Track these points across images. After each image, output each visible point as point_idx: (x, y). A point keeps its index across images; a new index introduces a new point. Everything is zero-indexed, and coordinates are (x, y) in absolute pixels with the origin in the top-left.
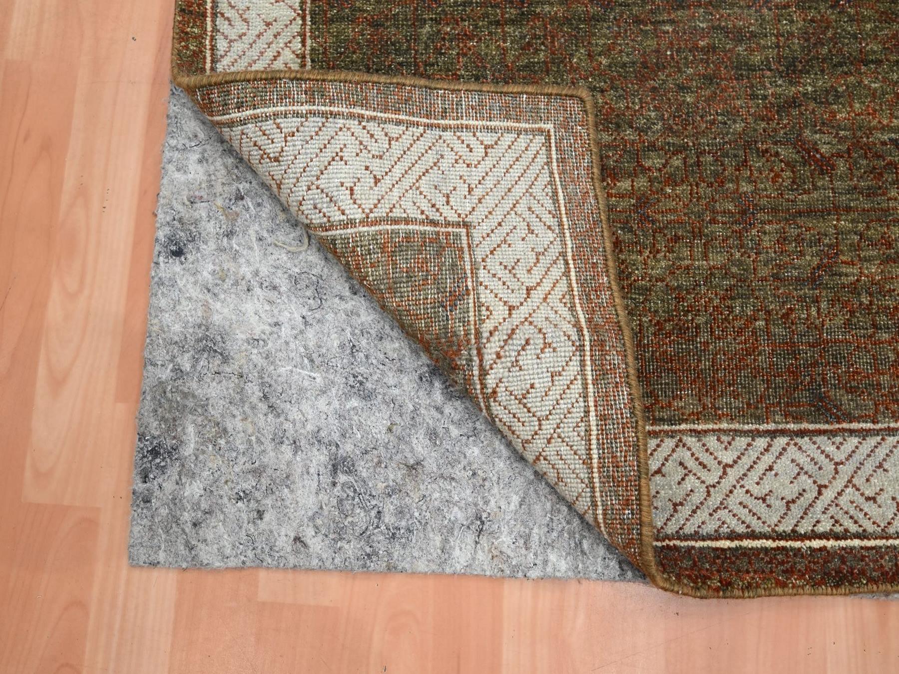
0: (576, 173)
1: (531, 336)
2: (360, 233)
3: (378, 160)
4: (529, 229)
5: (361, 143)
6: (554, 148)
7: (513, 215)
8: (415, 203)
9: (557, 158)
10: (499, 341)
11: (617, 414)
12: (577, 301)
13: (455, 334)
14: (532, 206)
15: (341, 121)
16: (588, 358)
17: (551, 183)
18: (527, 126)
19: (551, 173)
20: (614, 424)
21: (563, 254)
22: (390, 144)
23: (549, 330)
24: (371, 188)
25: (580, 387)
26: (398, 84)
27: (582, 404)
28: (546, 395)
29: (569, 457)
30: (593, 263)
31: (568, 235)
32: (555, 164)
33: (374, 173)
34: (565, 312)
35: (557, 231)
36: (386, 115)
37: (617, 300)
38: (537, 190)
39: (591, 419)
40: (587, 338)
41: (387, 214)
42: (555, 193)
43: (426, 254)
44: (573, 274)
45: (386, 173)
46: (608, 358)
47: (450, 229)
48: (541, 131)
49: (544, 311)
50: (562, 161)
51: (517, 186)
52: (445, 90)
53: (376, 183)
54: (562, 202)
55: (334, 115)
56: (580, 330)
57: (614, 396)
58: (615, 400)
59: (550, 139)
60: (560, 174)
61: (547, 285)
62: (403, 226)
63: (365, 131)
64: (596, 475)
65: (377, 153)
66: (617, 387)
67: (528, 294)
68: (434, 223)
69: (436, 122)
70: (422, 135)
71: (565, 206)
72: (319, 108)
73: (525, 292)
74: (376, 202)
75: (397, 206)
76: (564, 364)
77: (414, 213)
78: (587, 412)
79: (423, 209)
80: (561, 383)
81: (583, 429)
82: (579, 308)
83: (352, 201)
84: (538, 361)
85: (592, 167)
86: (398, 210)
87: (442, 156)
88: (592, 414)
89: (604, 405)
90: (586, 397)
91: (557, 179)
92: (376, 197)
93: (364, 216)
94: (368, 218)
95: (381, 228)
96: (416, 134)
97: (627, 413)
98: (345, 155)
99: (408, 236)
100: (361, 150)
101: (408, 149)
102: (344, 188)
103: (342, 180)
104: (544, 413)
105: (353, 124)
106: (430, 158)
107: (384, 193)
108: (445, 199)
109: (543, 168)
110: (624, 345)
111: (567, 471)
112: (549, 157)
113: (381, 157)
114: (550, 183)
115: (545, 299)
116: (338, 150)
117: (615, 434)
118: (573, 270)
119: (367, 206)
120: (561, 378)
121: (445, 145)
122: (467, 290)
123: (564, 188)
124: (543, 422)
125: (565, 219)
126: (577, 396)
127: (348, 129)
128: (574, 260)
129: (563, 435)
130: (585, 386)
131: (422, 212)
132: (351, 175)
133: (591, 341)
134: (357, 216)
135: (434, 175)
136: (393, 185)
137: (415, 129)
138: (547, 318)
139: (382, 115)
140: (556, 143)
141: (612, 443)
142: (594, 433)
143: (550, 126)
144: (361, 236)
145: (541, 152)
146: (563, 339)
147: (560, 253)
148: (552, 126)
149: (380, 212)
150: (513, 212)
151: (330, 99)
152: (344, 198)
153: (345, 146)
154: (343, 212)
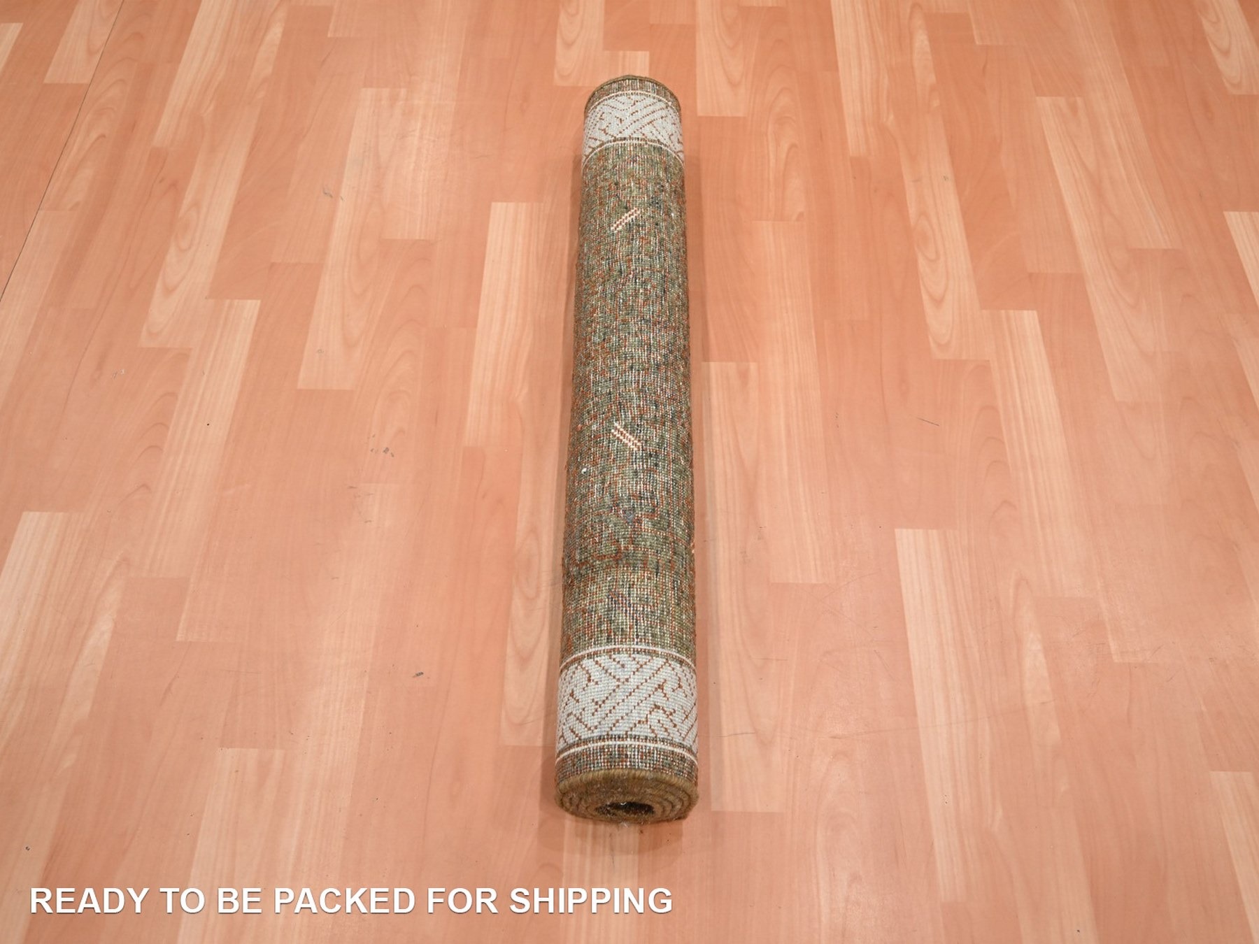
15: (595, 735)
55: (600, 738)
72: (614, 743)
83: (590, 672)
93: (582, 663)
94: (579, 662)
98: (593, 707)
102: (595, 680)
105: (585, 735)
116: (599, 709)
127: (590, 729)
151: (604, 752)
152: (596, 674)
153: (593, 714)
154: (597, 662)
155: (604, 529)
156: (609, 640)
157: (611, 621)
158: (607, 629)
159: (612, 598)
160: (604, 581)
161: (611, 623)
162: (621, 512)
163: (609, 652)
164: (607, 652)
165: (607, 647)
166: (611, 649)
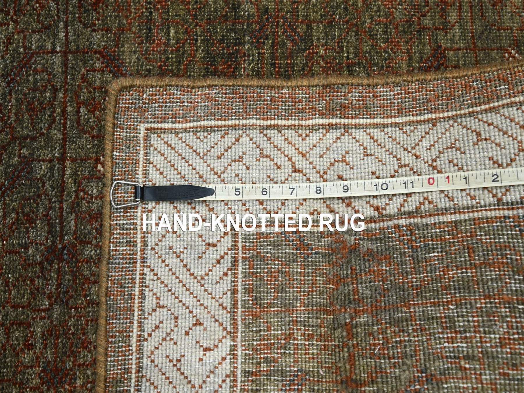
0: (186, 104)
1: (336, 173)
2: (242, 341)
3: (179, 321)
4: (239, 161)
5: (164, 339)
6: (163, 125)
7: (226, 175)
8: (217, 282)
9: (172, 122)
10: (338, 204)
11: (398, 99)
12: (304, 123)
13: (330, 246)
14: (216, 155)
15: (145, 360)
16: (354, 121)
17: (195, 131)
18: (142, 152)
19: (186, 130)
20: (405, 102)
21: (262, 129)
22: (163, 307)
23: (332, 156)
24: (205, 329)
25: (376, 130)
26: (106, 295)
27: (390, 129)
28: (381, 161)
29: (432, 139)
30: (271, 100)
31: (244, 122)
32: (177, 126)
33: (191, 326)
34: (314, 137)
35: (241, 132)
36: (136, 310)
37: (305, 84)
38: (201, 147)
39: (401, 121)
40: (338, 121)
41: (228, 312)
42: (205, 129)
43: (264, 273)
44: (280, 122)
45: (191, 312)
46: (354, 102)
47: (240, 245)
48: (147, 138)
49: (314, 157)
50: (174, 118)
51: (198, 168)
52: (110, 242)
53: (201, 324)
54: (213, 123)
55: (139, 369)
56: (331, 126)
57: (384, 100)
58: (387, 100)
59: (154, 129)
60: (187, 122)
61: (291, 151)
62: (239, 296)
63: (153, 333)
64: (446, 114)
65: (173, 321)
66: (377, 97)
67: (299, 171)
68: (235, 262)
69: (139, 253)
70: (152, 270)
71: (218, 120)
72: (133, 385)
73: (297, 174)
74: (217, 324)
75: (221, 301)
76: (358, 144)
77: (226, 284)
78: (396, 125)
79: (222, 273)
80: (372, 147)
81: (408, 127)
82: (310, 122)
83: (216, 350)
84: (355, 168)
85: (182, 86)
86: (225, 301)
87: (171, 248)
88: (397, 120)
89: (391, 110)
90: (384, 126)
91: (192, 124)
92: (213, 324)
93: (228, 337)
94: (230, 332)
95: (239, 319)
96: (152, 277)
97: (397, 90)
98: (175, 356)
99: (248, 291)
100: (171, 339)
101: (166, 286)
102: (204, 358)
103: (198, 360)
104: (396, 162)
105: (147, 346)
106: (173, 261)
107: (209, 315)
108: (211, 248)
109: (181, 139)
110: (343, 85)
111: (444, 139)
112: (171, 131)
113: (176, 318)
114: (195, 133)
115: (304, 156)
116: (172, 364)
117: (413, 101)
118: (276, 122)
119: (221, 333)
120: (369, 148)
121: (160, 243)
122: (296, 233)
123: (199, 118)
124: (403, 163)
125: (230, 123)
126: (383, 133)
127: (152, 353)
128: (267, 119)
129: (413, 145)
130: (375, 126)
131: (226, 274)
132: (194, 350)
133: (341, 118)
134: (228, 344)
135: (189, 258)
136: (201, 305)
137: (147, 277)
138: (321, 157)
139: (136, 314)
140: (158, 122)
141: (420, 103)
142: (411, 118)
143: (142, 127)
144: (245, 340)
145: (166, 140)
146: (339, 144)
147: (260, 133)
148: (142, 125)
149: (226, 318)
150: (222, 176)
151: (124, 373)
152: (212, 357)
153: (167, 357)
154: (224, 359)
155: (392, 361)
156: (247, 373)
157: (269, 374)
158: (260, 371)
159: (297, 376)
160: (320, 364)
161: (267, 375)
162: (418, 387)
163: (234, 374)
164: (234, 371)
165: (239, 372)
166: (236, 376)
